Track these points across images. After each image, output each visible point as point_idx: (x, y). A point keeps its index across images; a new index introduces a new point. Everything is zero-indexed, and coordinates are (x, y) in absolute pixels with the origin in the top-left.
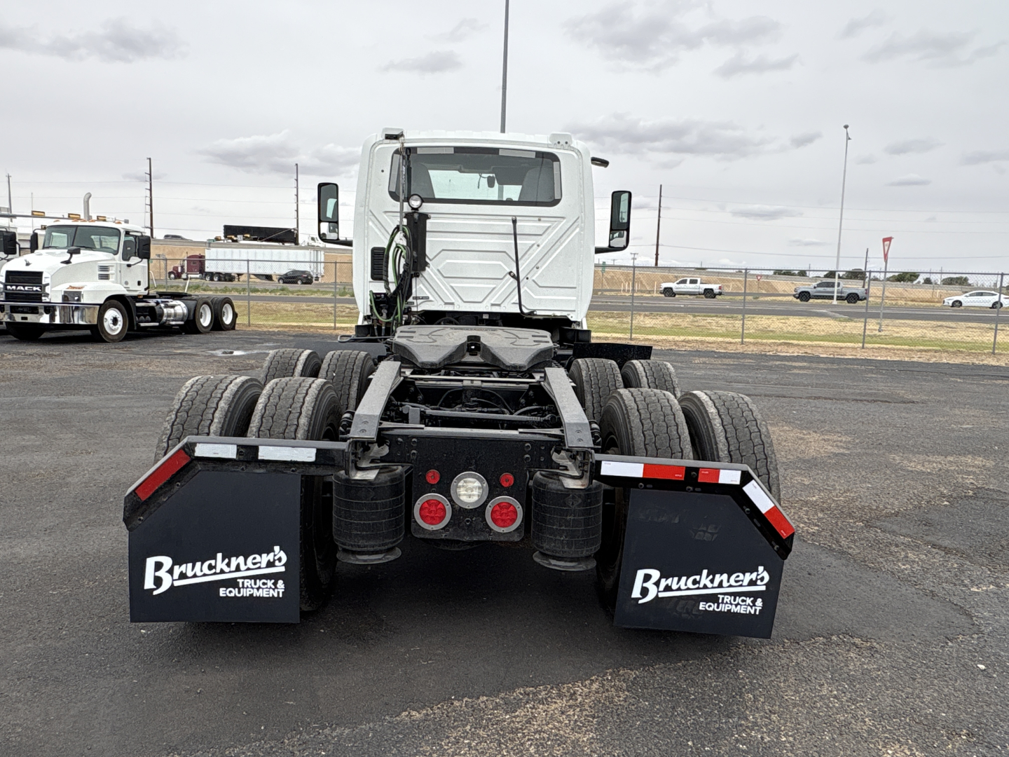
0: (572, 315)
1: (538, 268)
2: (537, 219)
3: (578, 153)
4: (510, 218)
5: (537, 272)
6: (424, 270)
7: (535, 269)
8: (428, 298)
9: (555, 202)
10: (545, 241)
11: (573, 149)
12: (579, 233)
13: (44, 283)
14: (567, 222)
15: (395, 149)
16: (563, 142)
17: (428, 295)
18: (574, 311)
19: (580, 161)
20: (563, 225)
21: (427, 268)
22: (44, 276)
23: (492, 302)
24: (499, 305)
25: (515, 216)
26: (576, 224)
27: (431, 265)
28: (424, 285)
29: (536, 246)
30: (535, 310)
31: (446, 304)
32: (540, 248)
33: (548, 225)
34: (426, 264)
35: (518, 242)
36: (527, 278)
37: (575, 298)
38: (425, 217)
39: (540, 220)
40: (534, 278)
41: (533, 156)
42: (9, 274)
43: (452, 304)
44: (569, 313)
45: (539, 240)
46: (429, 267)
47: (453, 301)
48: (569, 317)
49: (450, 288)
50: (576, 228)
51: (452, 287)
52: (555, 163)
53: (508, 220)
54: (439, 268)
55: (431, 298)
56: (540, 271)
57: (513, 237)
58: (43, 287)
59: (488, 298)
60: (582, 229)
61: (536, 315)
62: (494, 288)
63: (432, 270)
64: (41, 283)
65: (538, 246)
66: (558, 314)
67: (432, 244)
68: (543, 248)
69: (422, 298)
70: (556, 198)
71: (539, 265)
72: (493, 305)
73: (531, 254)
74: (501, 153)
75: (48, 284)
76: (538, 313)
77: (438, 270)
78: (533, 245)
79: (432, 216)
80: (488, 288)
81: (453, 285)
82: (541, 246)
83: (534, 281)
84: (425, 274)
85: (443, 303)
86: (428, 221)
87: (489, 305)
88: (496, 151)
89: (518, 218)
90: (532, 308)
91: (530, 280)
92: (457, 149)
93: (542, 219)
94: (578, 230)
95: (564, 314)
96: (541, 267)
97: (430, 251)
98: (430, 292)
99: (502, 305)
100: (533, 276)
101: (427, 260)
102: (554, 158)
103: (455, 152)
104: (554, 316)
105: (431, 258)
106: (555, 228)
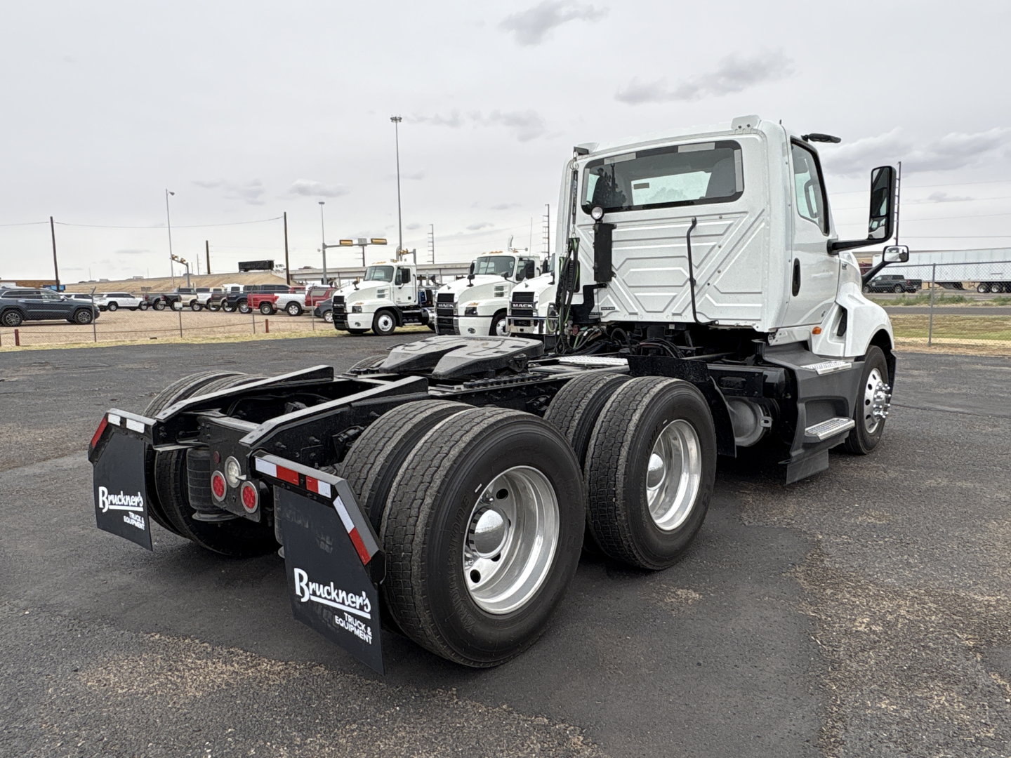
0: (757, 325)
1: (719, 272)
2: (717, 217)
3: (762, 136)
4: (690, 219)
5: (719, 276)
6: (610, 280)
7: (717, 272)
8: (613, 308)
9: (736, 196)
10: (727, 241)
11: (757, 132)
12: (764, 228)
13: (535, 301)
14: (751, 217)
15: (586, 163)
16: (744, 126)
17: (615, 305)
18: (760, 320)
19: (765, 143)
20: (747, 220)
21: (613, 278)
22: (535, 295)
23: (673, 311)
24: (680, 314)
25: (695, 217)
26: (761, 218)
27: (617, 276)
28: (611, 295)
29: (717, 248)
30: (717, 320)
31: (631, 314)
32: (721, 249)
33: (729, 222)
34: (613, 274)
35: (692, 245)
36: (709, 284)
37: (760, 305)
38: (612, 226)
39: (721, 218)
40: (715, 284)
41: (712, 147)
42: (515, 294)
43: (636, 314)
44: (754, 322)
45: (722, 240)
46: (615, 277)
47: (637, 311)
48: (755, 327)
49: (634, 298)
50: (761, 223)
51: (635, 297)
52: (735, 151)
53: (687, 222)
54: (624, 278)
55: (617, 308)
56: (722, 274)
57: (686, 239)
58: (534, 304)
59: (669, 307)
60: (768, 224)
61: (718, 325)
62: (674, 297)
63: (618, 280)
64: (532, 301)
65: (720, 247)
66: (742, 323)
67: (618, 254)
68: (724, 249)
69: (609, 309)
70: (738, 191)
71: (720, 269)
72: (674, 314)
73: (712, 258)
74: (680, 150)
75: (537, 302)
76: (721, 323)
77: (624, 280)
78: (714, 247)
79: (618, 225)
80: (669, 296)
81: (636, 294)
82: (723, 247)
83: (715, 286)
84: (611, 284)
85: (628, 314)
86: (614, 231)
87: (671, 315)
88: (675, 148)
89: (698, 218)
90: (713, 317)
91: (711, 286)
92: (639, 154)
93: (723, 216)
94: (763, 224)
95: (749, 323)
96: (723, 270)
97: (616, 261)
98: (616, 303)
99: (683, 315)
100: (713, 282)
101: (614, 270)
102: (734, 145)
103: (637, 157)
104: (738, 326)
105: (617, 267)
106: (737, 225)
